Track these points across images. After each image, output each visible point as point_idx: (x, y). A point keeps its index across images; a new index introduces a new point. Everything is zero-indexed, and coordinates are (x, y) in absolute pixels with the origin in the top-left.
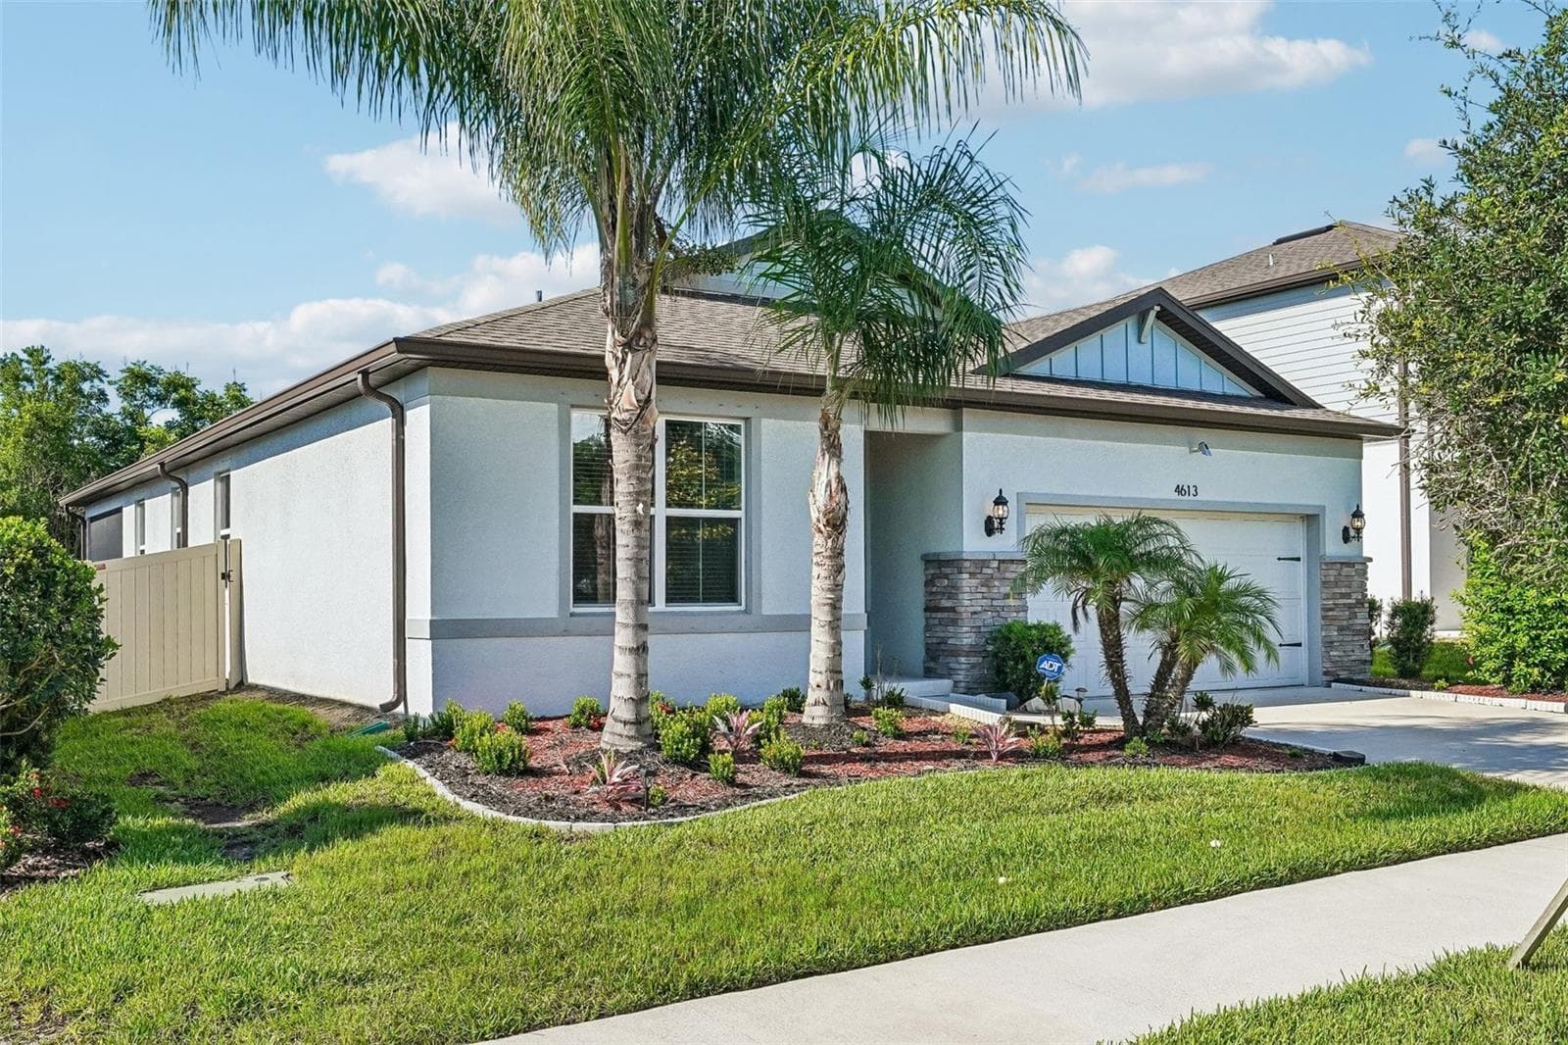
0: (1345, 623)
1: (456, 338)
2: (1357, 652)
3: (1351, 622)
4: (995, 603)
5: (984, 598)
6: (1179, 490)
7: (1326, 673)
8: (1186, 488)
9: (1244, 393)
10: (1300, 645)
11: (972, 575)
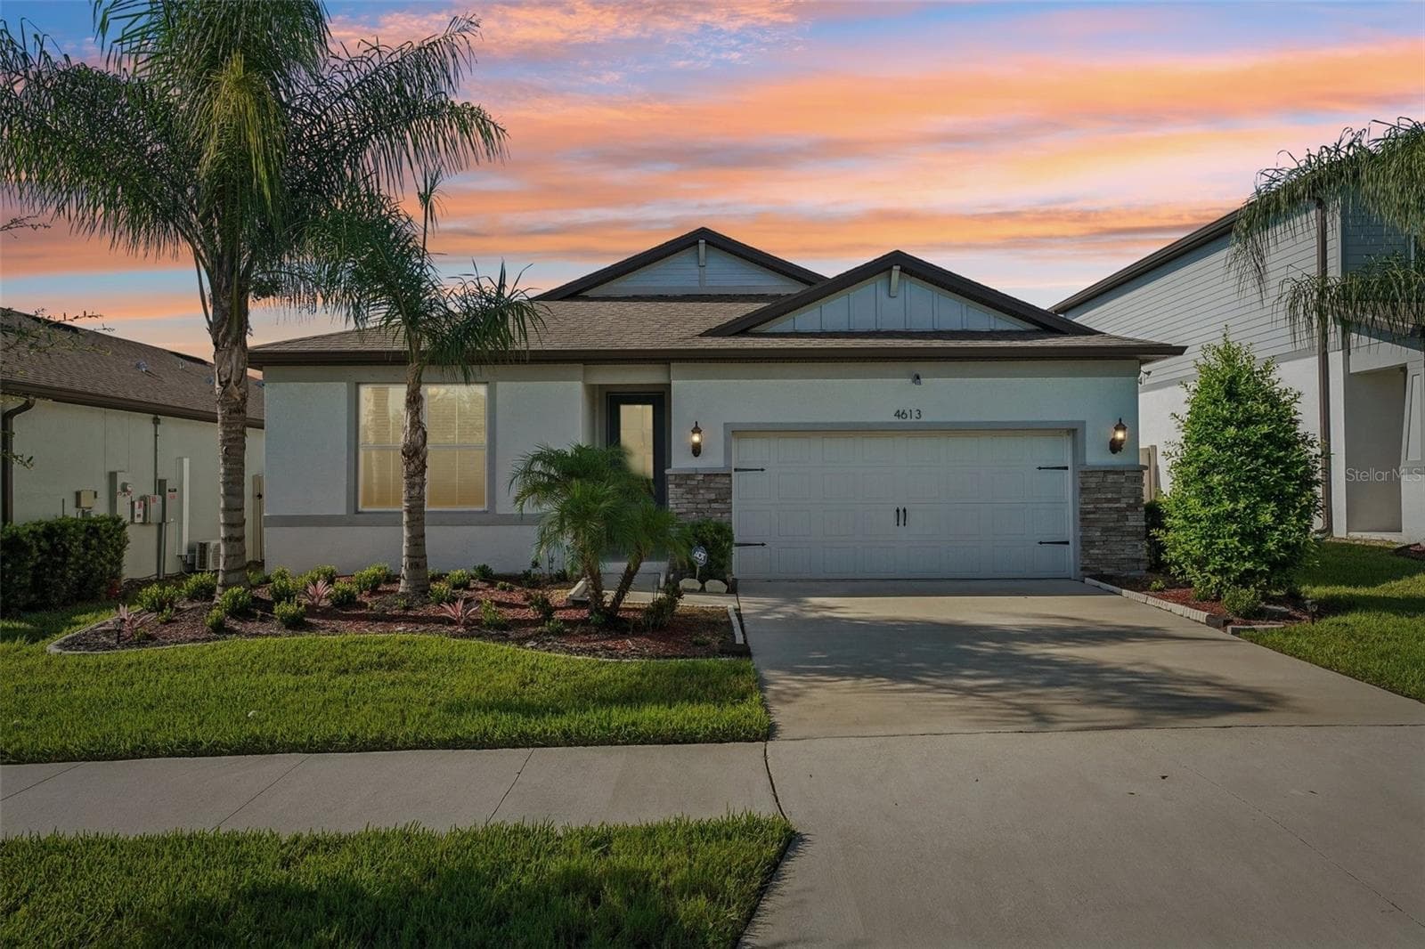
0: (1112, 524)
1: (285, 348)
2: (1127, 551)
3: (1121, 524)
4: (699, 506)
5: (689, 503)
6: (898, 414)
7: (1083, 569)
8: (907, 412)
9: (1014, 328)
10: (1067, 543)
11: (678, 486)
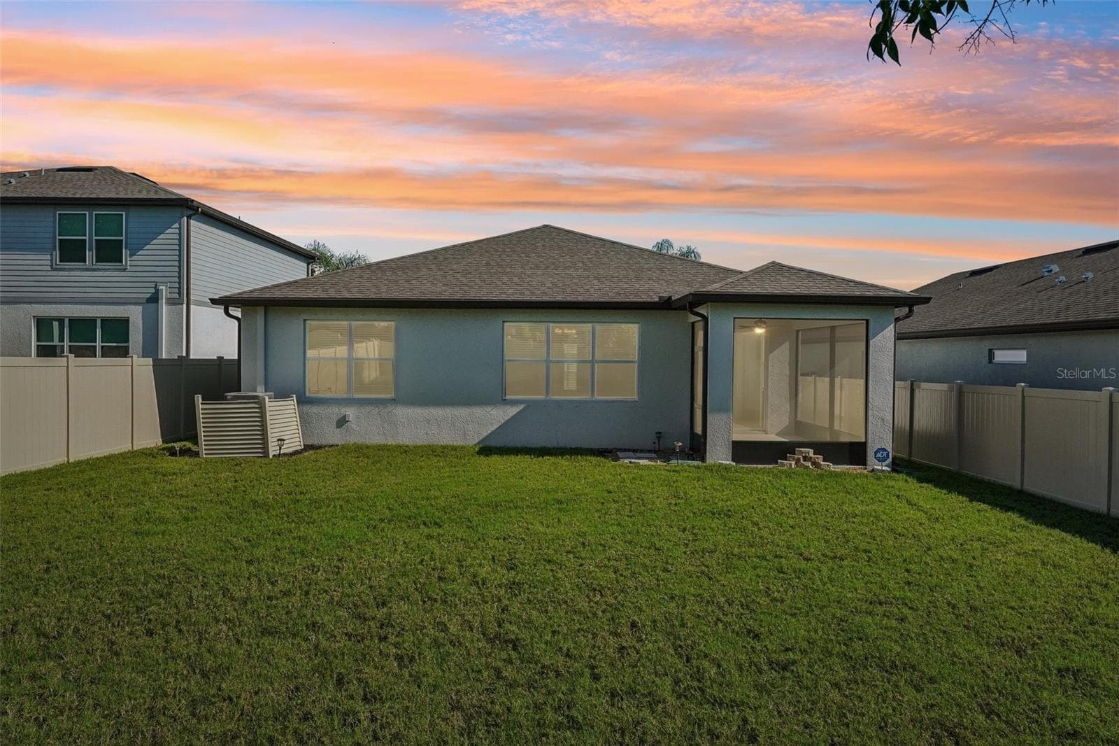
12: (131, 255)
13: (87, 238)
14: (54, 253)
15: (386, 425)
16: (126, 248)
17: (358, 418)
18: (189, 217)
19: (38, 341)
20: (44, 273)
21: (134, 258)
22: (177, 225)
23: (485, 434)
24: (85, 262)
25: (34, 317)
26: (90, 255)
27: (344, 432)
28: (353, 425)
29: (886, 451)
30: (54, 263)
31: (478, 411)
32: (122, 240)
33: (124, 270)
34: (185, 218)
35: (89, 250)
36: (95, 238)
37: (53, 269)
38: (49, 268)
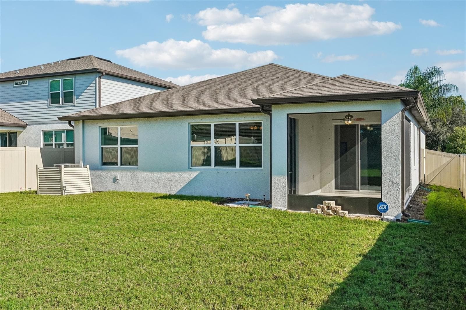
12: (77, 99)
13: (60, 92)
14: (49, 100)
15: (134, 182)
16: (75, 95)
17: (122, 178)
18: (100, 78)
19: (44, 142)
20: (45, 110)
21: (78, 100)
22: (94, 82)
23: (180, 188)
24: (60, 103)
25: (42, 130)
26: (61, 99)
27: (116, 185)
28: (120, 181)
29: (386, 205)
30: (49, 104)
31: (177, 175)
32: (73, 91)
33: (74, 106)
34: (98, 78)
35: (61, 97)
36: (63, 91)
37: (49, 108)
38: (47, 107)
